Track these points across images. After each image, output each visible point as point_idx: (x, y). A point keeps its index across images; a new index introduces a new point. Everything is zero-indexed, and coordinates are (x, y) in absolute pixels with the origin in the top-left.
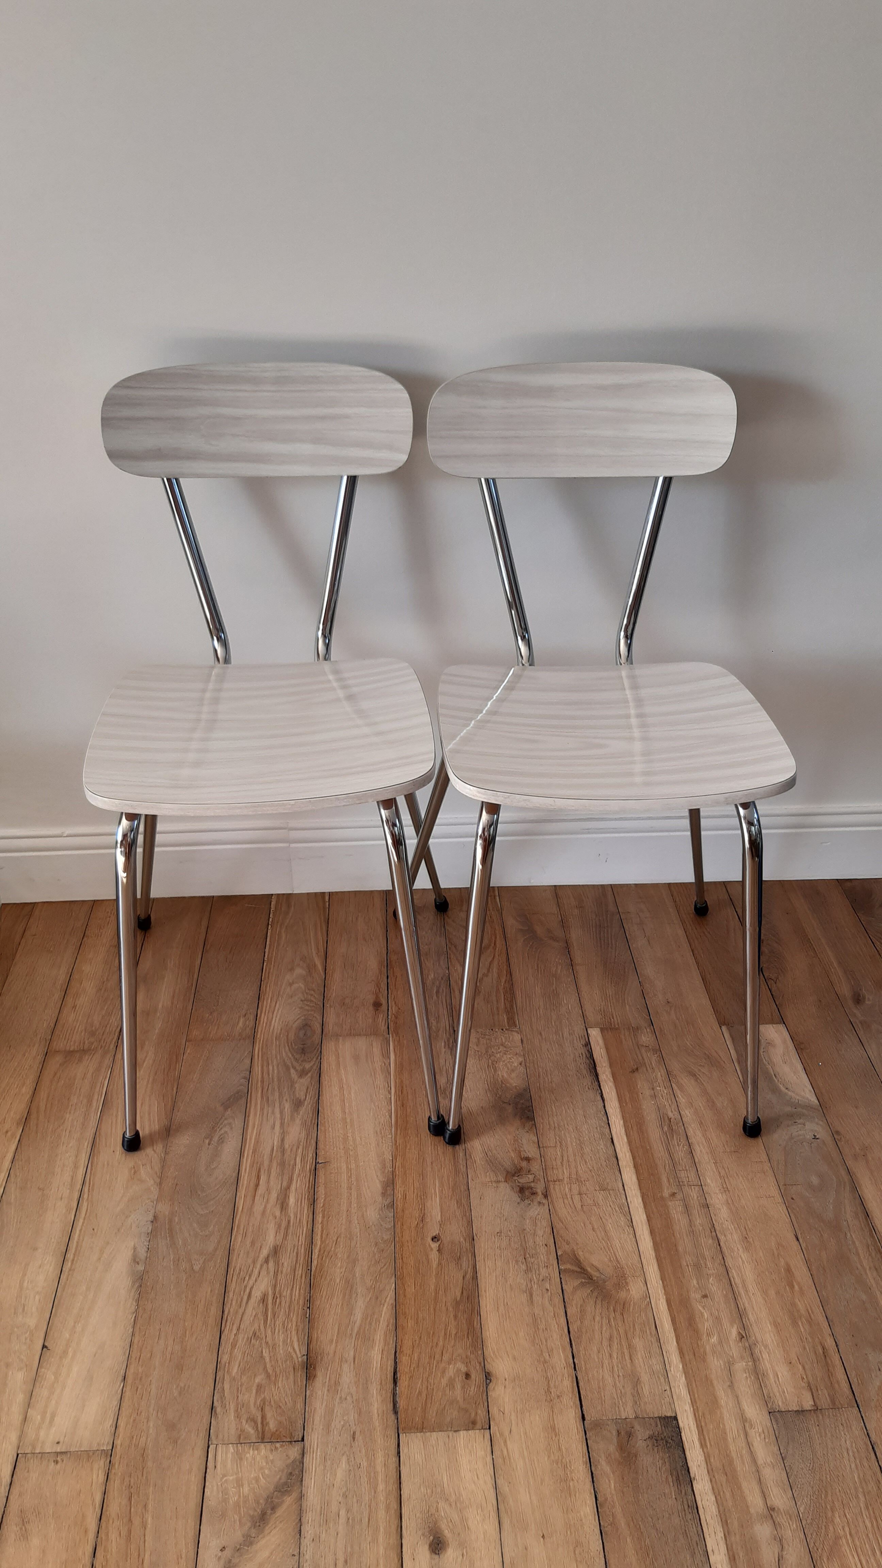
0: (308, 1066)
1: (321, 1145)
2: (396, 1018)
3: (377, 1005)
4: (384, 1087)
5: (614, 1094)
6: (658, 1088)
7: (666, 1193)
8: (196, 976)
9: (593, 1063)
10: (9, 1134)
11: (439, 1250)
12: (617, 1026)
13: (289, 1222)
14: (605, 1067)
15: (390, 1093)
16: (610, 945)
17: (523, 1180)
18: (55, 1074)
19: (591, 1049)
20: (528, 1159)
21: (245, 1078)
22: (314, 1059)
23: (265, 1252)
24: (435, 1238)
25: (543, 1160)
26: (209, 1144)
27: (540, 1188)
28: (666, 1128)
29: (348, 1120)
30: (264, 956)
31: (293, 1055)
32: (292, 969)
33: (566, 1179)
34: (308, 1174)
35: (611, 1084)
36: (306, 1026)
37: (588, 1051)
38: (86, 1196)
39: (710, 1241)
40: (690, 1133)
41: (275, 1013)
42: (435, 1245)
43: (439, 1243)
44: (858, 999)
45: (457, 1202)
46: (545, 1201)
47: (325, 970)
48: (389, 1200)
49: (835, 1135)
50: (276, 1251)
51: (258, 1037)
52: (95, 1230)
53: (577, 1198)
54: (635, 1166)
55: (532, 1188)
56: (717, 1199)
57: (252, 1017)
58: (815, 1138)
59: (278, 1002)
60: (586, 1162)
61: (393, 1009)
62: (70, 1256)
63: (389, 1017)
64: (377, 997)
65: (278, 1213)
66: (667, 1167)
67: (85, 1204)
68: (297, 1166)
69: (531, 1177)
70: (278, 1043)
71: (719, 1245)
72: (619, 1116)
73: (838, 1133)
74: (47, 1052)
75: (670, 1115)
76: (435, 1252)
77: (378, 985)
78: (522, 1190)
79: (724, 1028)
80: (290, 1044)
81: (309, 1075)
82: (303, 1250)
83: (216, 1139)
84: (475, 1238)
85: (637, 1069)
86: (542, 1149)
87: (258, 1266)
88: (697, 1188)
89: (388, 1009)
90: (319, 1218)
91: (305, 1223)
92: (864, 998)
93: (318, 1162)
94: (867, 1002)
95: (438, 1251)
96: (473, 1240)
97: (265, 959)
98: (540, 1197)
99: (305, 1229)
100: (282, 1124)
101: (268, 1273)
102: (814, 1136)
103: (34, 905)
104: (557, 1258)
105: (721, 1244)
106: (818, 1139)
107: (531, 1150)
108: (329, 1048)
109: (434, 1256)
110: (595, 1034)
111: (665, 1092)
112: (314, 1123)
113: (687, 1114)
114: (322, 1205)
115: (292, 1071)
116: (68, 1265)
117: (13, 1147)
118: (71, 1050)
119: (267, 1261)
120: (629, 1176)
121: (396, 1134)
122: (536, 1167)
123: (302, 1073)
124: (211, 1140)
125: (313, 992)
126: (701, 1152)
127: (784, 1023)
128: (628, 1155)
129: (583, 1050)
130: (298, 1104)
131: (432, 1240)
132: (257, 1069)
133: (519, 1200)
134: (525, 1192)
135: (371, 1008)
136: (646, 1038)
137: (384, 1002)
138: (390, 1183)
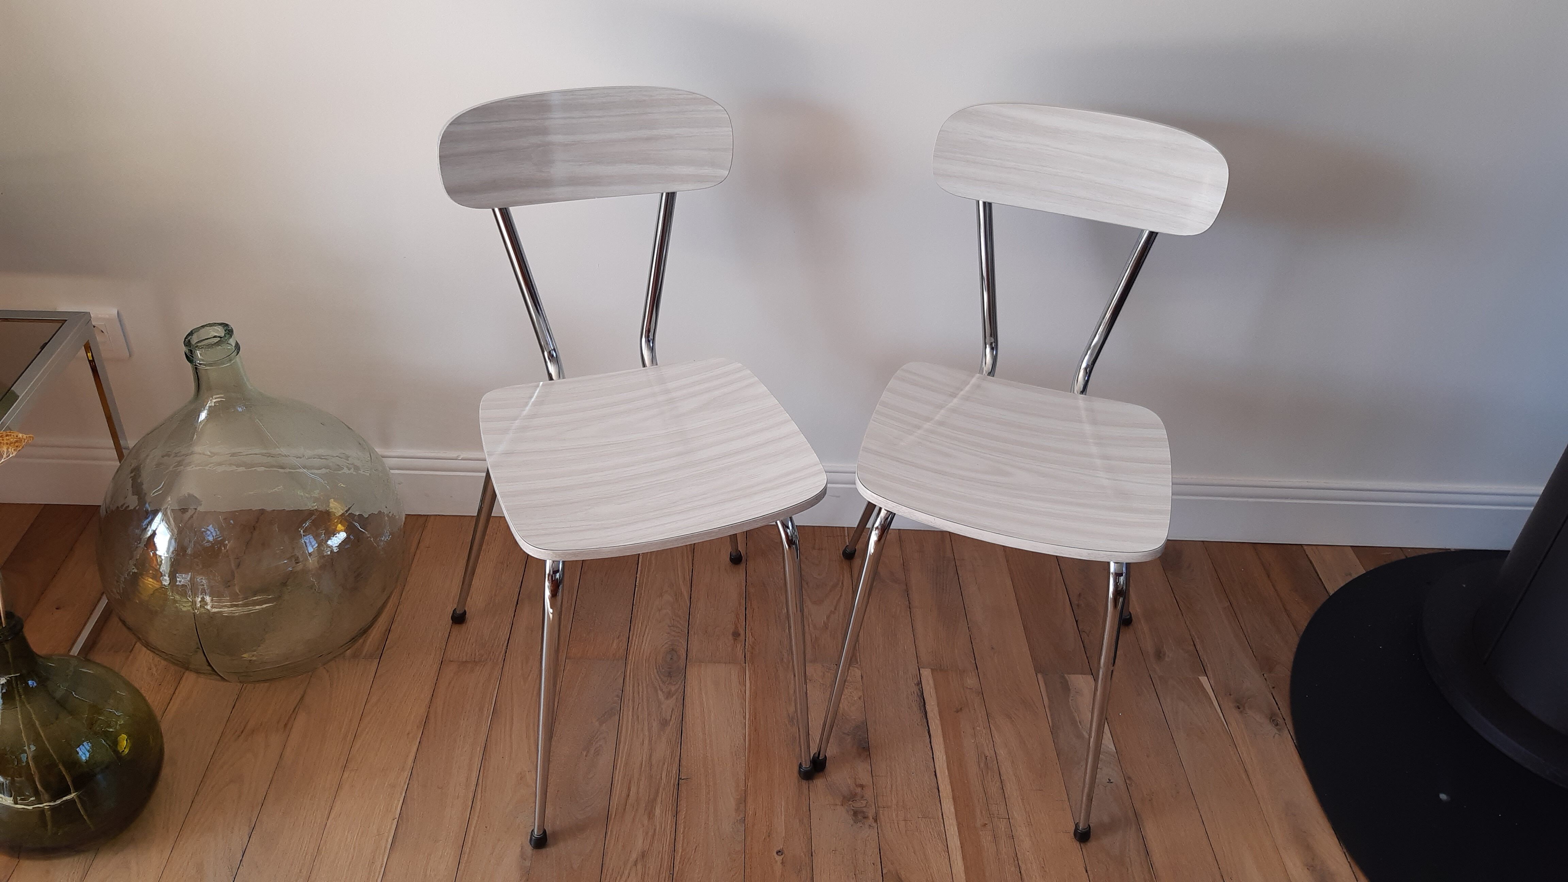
0: (673, 689)
1: (683, 763)
2: (753, 648)
3: (736, 635)
4: (740, 712)
5: (940, 731)
6: (978, 728)
7: (979, 824)
8: (575, 597)
9: (922, 700)
10: (411, 735)
11: (782, 863)
12: (946, 668)
13: (655, 830)
14: (933, 705)
15: (745, 718)
16: (945, 591)
17: (858, 805)
18: (450, 681)
19: (922, 687)
20: (862, 786)
21: (618, 696)
22: (679, 683)
23: (634, 856)
24: (780, 852)
25: (875, 787)
26: (586, 756)
27: (871, 814)
28: (982, 765)
29: (708, 741)
30: (636, 581)
31: (660, 678)
32: (661, 595)
33: (893, 806)
34: (672, 789)
35: (938, 722)
36: (673, 650)
37: (919, 689)
38: (479, 797)
39: (1013, 869)
40: (1003, 771)
41: (645, 637)
42: (779, 858)
43: (782, 856)
44: (1159, 655)
45: (800, 821)
46: (874, 825)
47: (691, 598)
48: (742, 815)
49: (1127, 779)
50: (643, 855)
51: (630, 658)
52: (488, 828)
53: (902, 823)
54: (954, 798)
55: (863, 812)
56: (1022, 832)
57: (625, 639)
58: (1110, 781)
59: (648, 627)
60: (911, 791)
61: (750, 640)
62: (467, 849)
63: (746, 647)
64: (736, 627)
65: (646, 822)
66: (981, 800)
67: (479, 803)
68: (662, 781)
69: (864, 802)
70: (647, 665)
71: (1020, 872)
72: (943, 751)
73: (1130, 778)
74: (442, 661)
75: (987, 753)
76: (779, 863)
77: (737, 616)
78: (855, 813)
79: (1039, 676)
80: (658, 668)
81: (674, 697)
82: (666, 856)
83: (592, 751)
84: (813, 853)
85: (961, 709)
86: (874, 778)
87: (628, 868)
88: (1005, 820)
89: (745, 640)
90: (681, 829)
91: (669, 832)
92: (1164, 655)
93: (681, 779)
94: (1167, 659)
96: (812, 856)
97: (637, 584)
98: (871, 821)
99: (668, 838)
100: (650, 741)
101: (636, 874)
102: (1109, 780)
103: (427, 516)
104: (882, 876)
105: (1022, 872)
106: (1111, 783)
107: (864, 777)
108: (693, 673)
109: (778, 867)
110: (926, 673)
111: (984, 732)
112: (678, 743)
113: (1002, 753)
114: (683, 817)
115: (660, 692)
116: (465, 857)
117: (415, 749)
118: (464, 660)
119: (636, 864)
120: (948, 807)
121: (749, 757)
122: (869, 793)
123: (669, 695)
124: (588, 752)
125: (678, 619)
126: (1011, 788)
127: (1092, 674)
128: (949, 787)
129: (915, 689)
130: (664, 723)
131: (777, 853)
132: (629, 688)
133: (852, 822)
134: (858, 815)
135: (731, 637)
136: (971, 681)
137: (742, 633)
138: (743, 800)
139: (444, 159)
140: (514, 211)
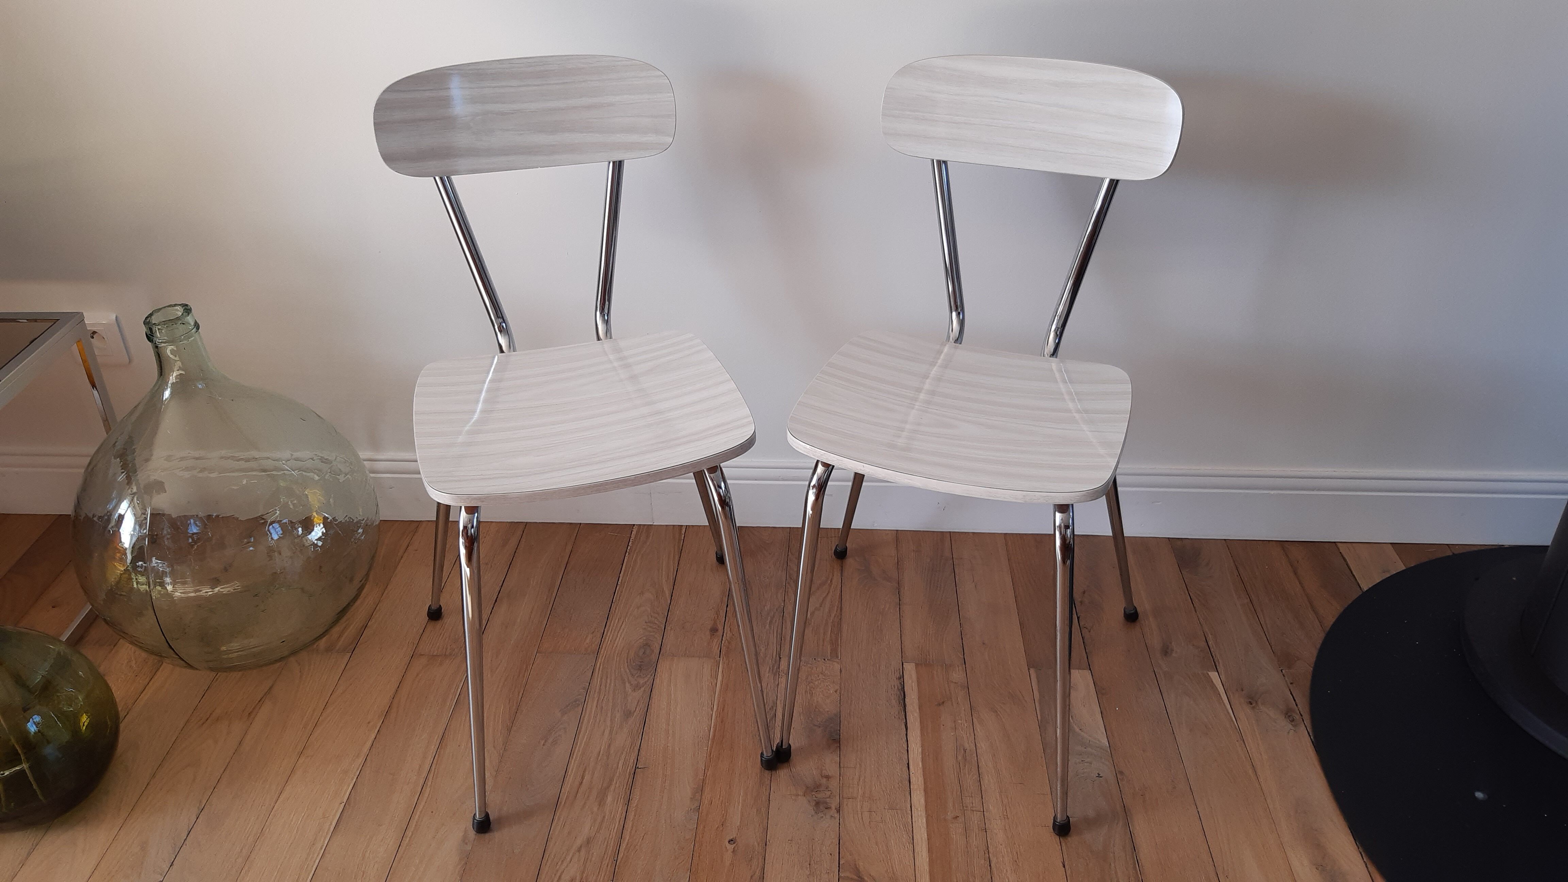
0: (642, 681)
1: (642, 753)
2: (729, 643)
3: (714, 630)
4: (708, 703)
5: (918, 724)
6: (959, 721)
7: (950, 816)
8: (554, 595)
9: (903, 694)
10: (371, 724)
11: (734, 851)
12: (931, 662)
13: (604, 817)
14: (914, 699)
15: (712, 709)
16: (939, 589)
17: (820, 796)
18: (418, 675)
19: (903, 681)
20: (828, 777)
21: (584, 688)
22: (649, 676)
23: (579, 842)
24: (732, 841)
25: (841, 779)
26: (544, 745)
27: (834, 804)
28: (960, 758)
29: (671, 732)
30: (618, 580)
31: (630, 671)
32: (642, 593)
33: (859, 797)
34: (627, 778)
35: (917, 714)
36: (647, 645)
37: (901, 683)
38: (429, 783)
39: (982, 862)
40: (982, 763)
41: (620, 632)
42: (730, 847)
43: (734, 845)
44: (1166, 651)
45: (757, 810)
46: (836, 815)
47: (672, 596)
48: (696, 804)
49: (1119, 774)
50: (589, 841)
51: (602, 653)
52: (434, 813)
53: (866, 814)
54: (925, 791)
55: (826, 803)
56: (996, 826)
57: (599, 635)
58: (1099, 776)
59: (624, 623)
60: (880, 783)
61: (728, 635)
62: (409, 833)
63: (723, 642)
64: (715, 623)
65: (595, 809)
66: (955, 793)
67: (428, 790)
68: (618, 770)
69: (828, 793)
70: (618, 660)
71: (990, 866)
72: (919, 744)
73: (1121, 773)
74: (413, 655)
75: (967, 746)
76: (730, 852)
77: (717, 613)
78: (817, 804)
79: (1032, 671)
80: (629, 661)
81: (642, 689)
82: (612, 843)
83: (550, 740)
84: (768, 843)
85: (943, 703)
86: (842, 769)
87: (571, 854)
88: (979, 813)
89: (723, 635)
90: (631, 816)
91: (618, 820)
92: (1172, 650)
93: (638, 767)
94: (1174, 655)
95: (732, 852)
96: (766, 845)
97: (619, 583)
98: (833, 812)
99: (617, 825)
100: (611, 732)
101: (579, 861)
102: (1098, 774)
103: (420, 522)
104: (839, 866)
105: (992, 865)
106: (1101, 777)
107: (831, 768)
108: (663, 666)
109: (728, 857)
110: (910, 669)
111: (966, 725)
112: (639, 733)
113: (983, 746)
114: (635, 805)
115: (627, 685)
116: (406, 841)
117: (373, 737)
118: (435, 654)
119: (579, 850)
120: (919, 798)
121: (712, 747)
122: (834, 784)
123: (636, 687)
124: (546, 741)
125: (656, 615)
126: (989, 781)
127: (1090, 669)
128: (921, 779)
129: (897, 683)
130: (628, 714)
131: (729, 842)
132: (596, 681)
133: (813, 812)
134: (820, 806)
135: (708, 633)
136: (957, 675)
137: (720, 628)
138: (700, 790)
139: (379, 126)
140: (457, 180)
